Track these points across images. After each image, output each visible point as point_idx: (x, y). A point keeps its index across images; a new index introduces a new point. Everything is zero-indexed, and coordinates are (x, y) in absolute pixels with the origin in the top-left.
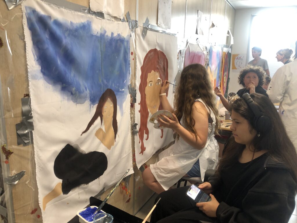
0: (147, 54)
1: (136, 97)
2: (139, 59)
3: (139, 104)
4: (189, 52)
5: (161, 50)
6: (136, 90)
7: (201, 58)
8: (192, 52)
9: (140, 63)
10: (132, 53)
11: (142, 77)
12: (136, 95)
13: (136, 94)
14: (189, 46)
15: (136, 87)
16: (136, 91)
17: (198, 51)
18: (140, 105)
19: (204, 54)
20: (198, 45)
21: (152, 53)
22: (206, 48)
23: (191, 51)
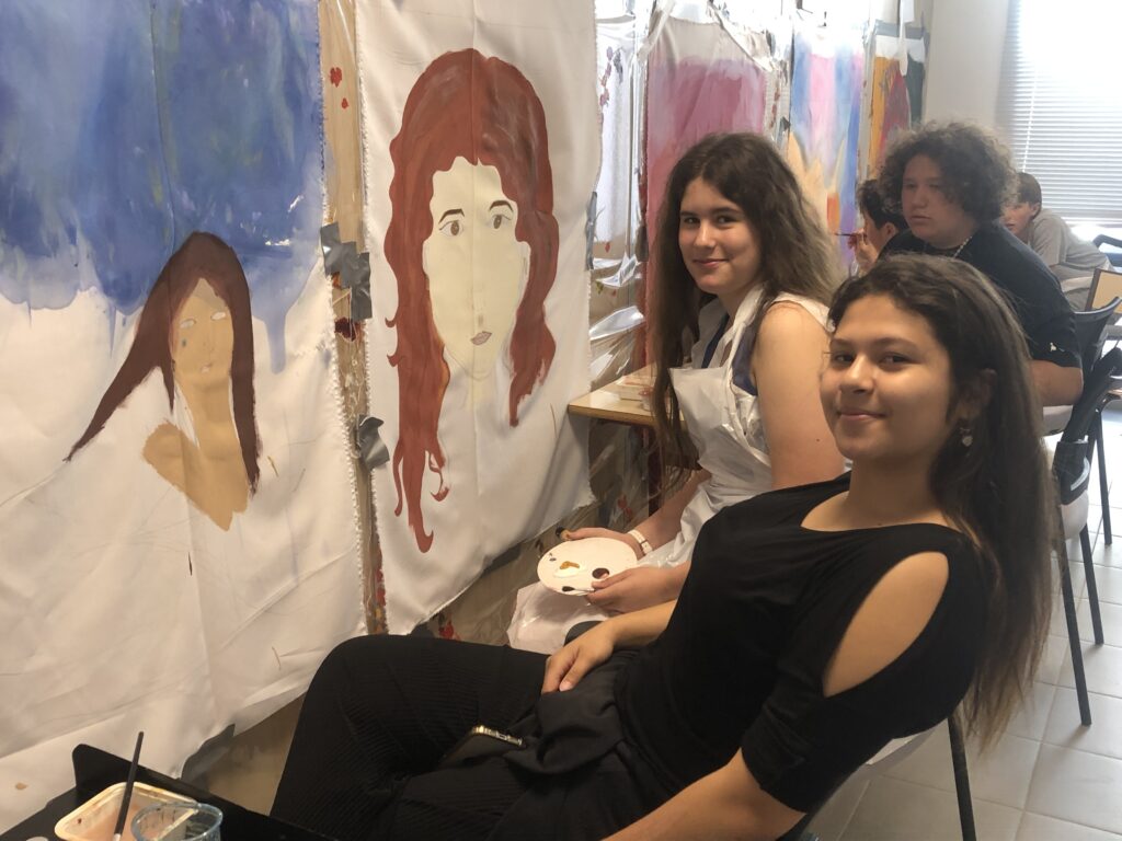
0: (423, 80)
1: (368, 287)
2: (378, 100)
3: (389, 324)
4: (671, 61)
5: (501, 58)
6: (366, 256)
7: (743, 94)
8: (684, 65)
9: (386, 120)
10: (336, 76)
11: (398, 191)
12: (366, 277)
13: (368, 274)
14: (664, 32)
15: (367, 241)
16: (367, 259)
17: (724, 57)
18: (394, 329)
19: (757, 70)
20: (722, 26)
21: (452, 72)
22: (770, 40)
23: (678, 59)
